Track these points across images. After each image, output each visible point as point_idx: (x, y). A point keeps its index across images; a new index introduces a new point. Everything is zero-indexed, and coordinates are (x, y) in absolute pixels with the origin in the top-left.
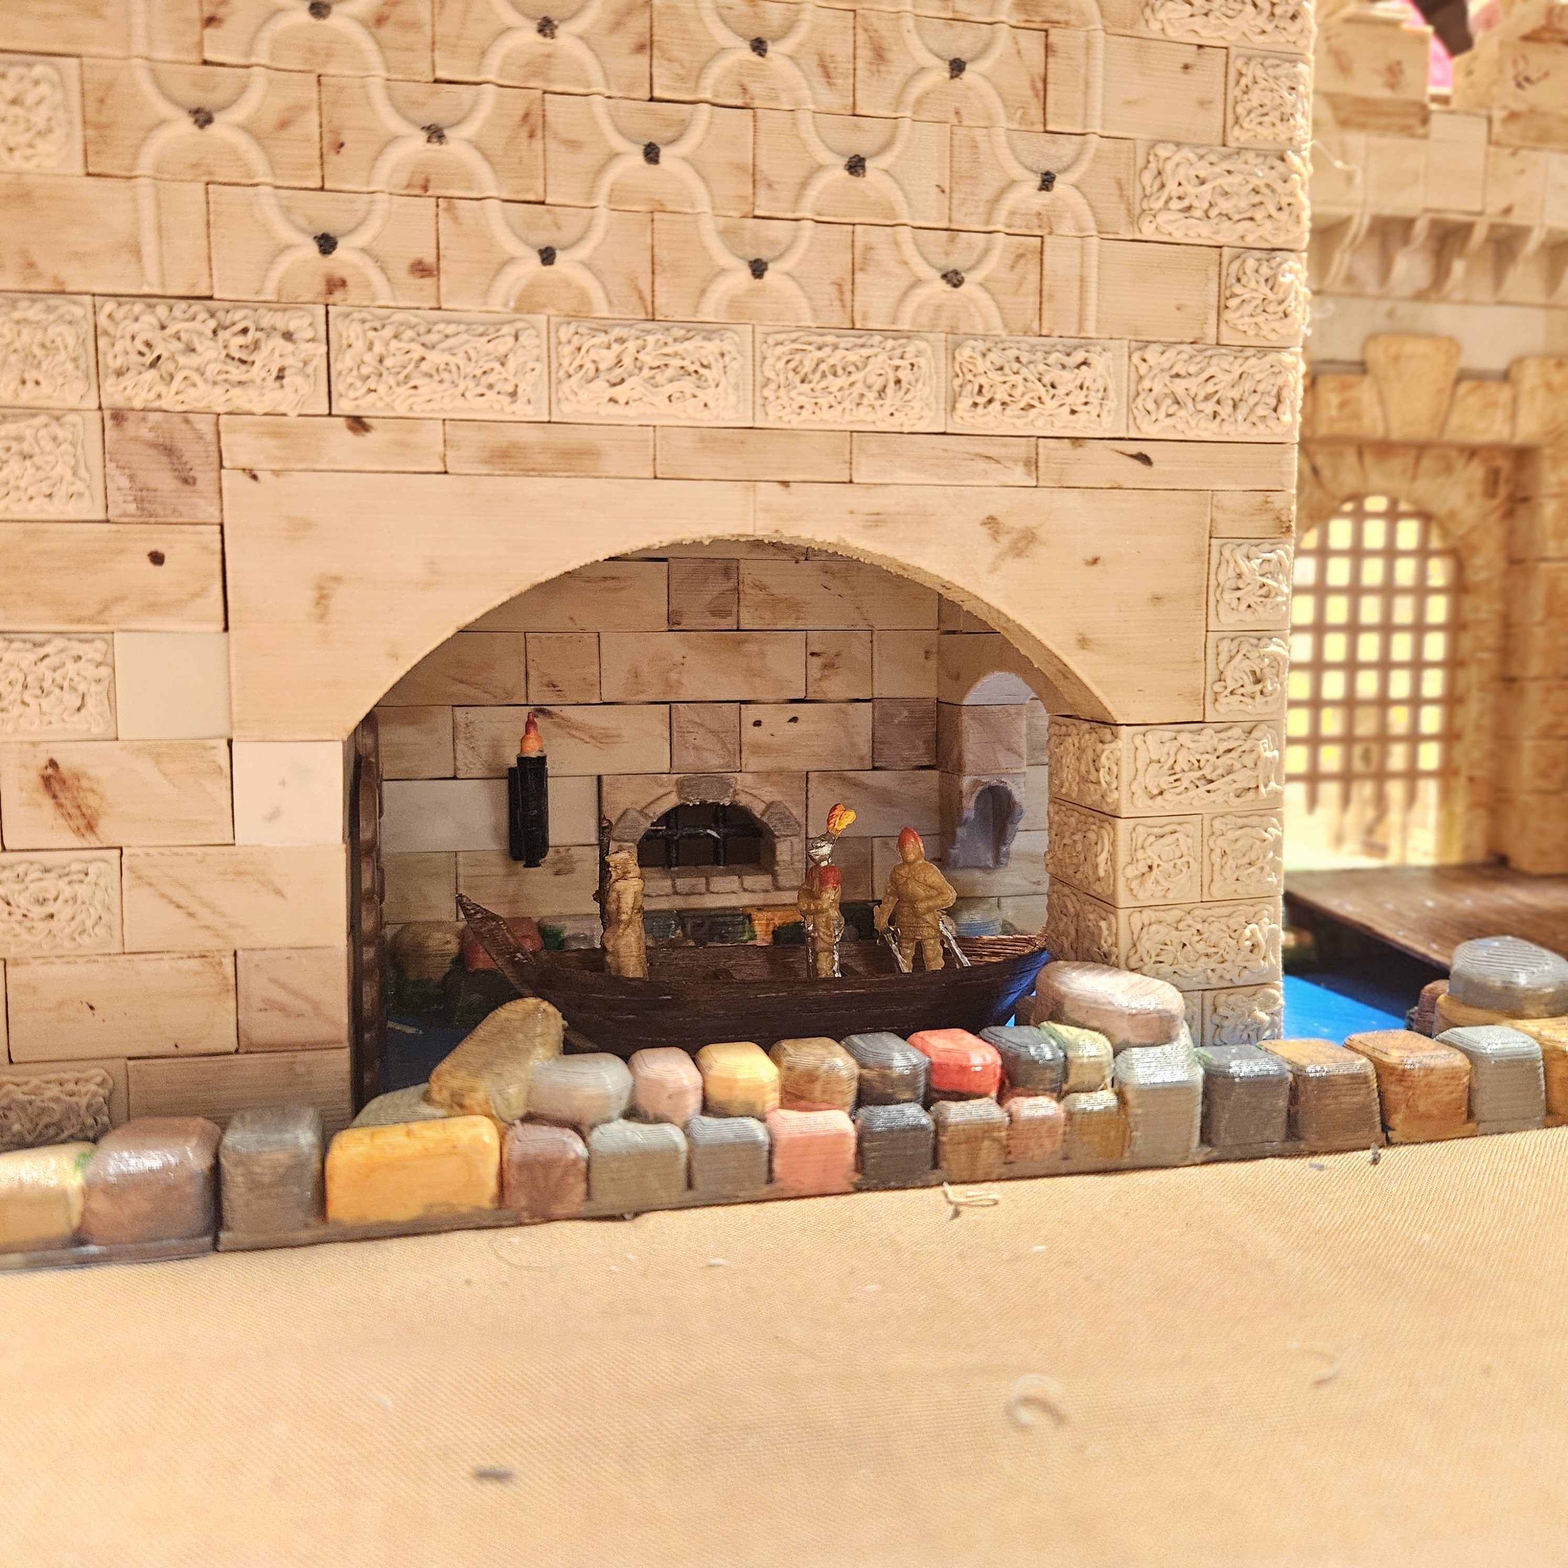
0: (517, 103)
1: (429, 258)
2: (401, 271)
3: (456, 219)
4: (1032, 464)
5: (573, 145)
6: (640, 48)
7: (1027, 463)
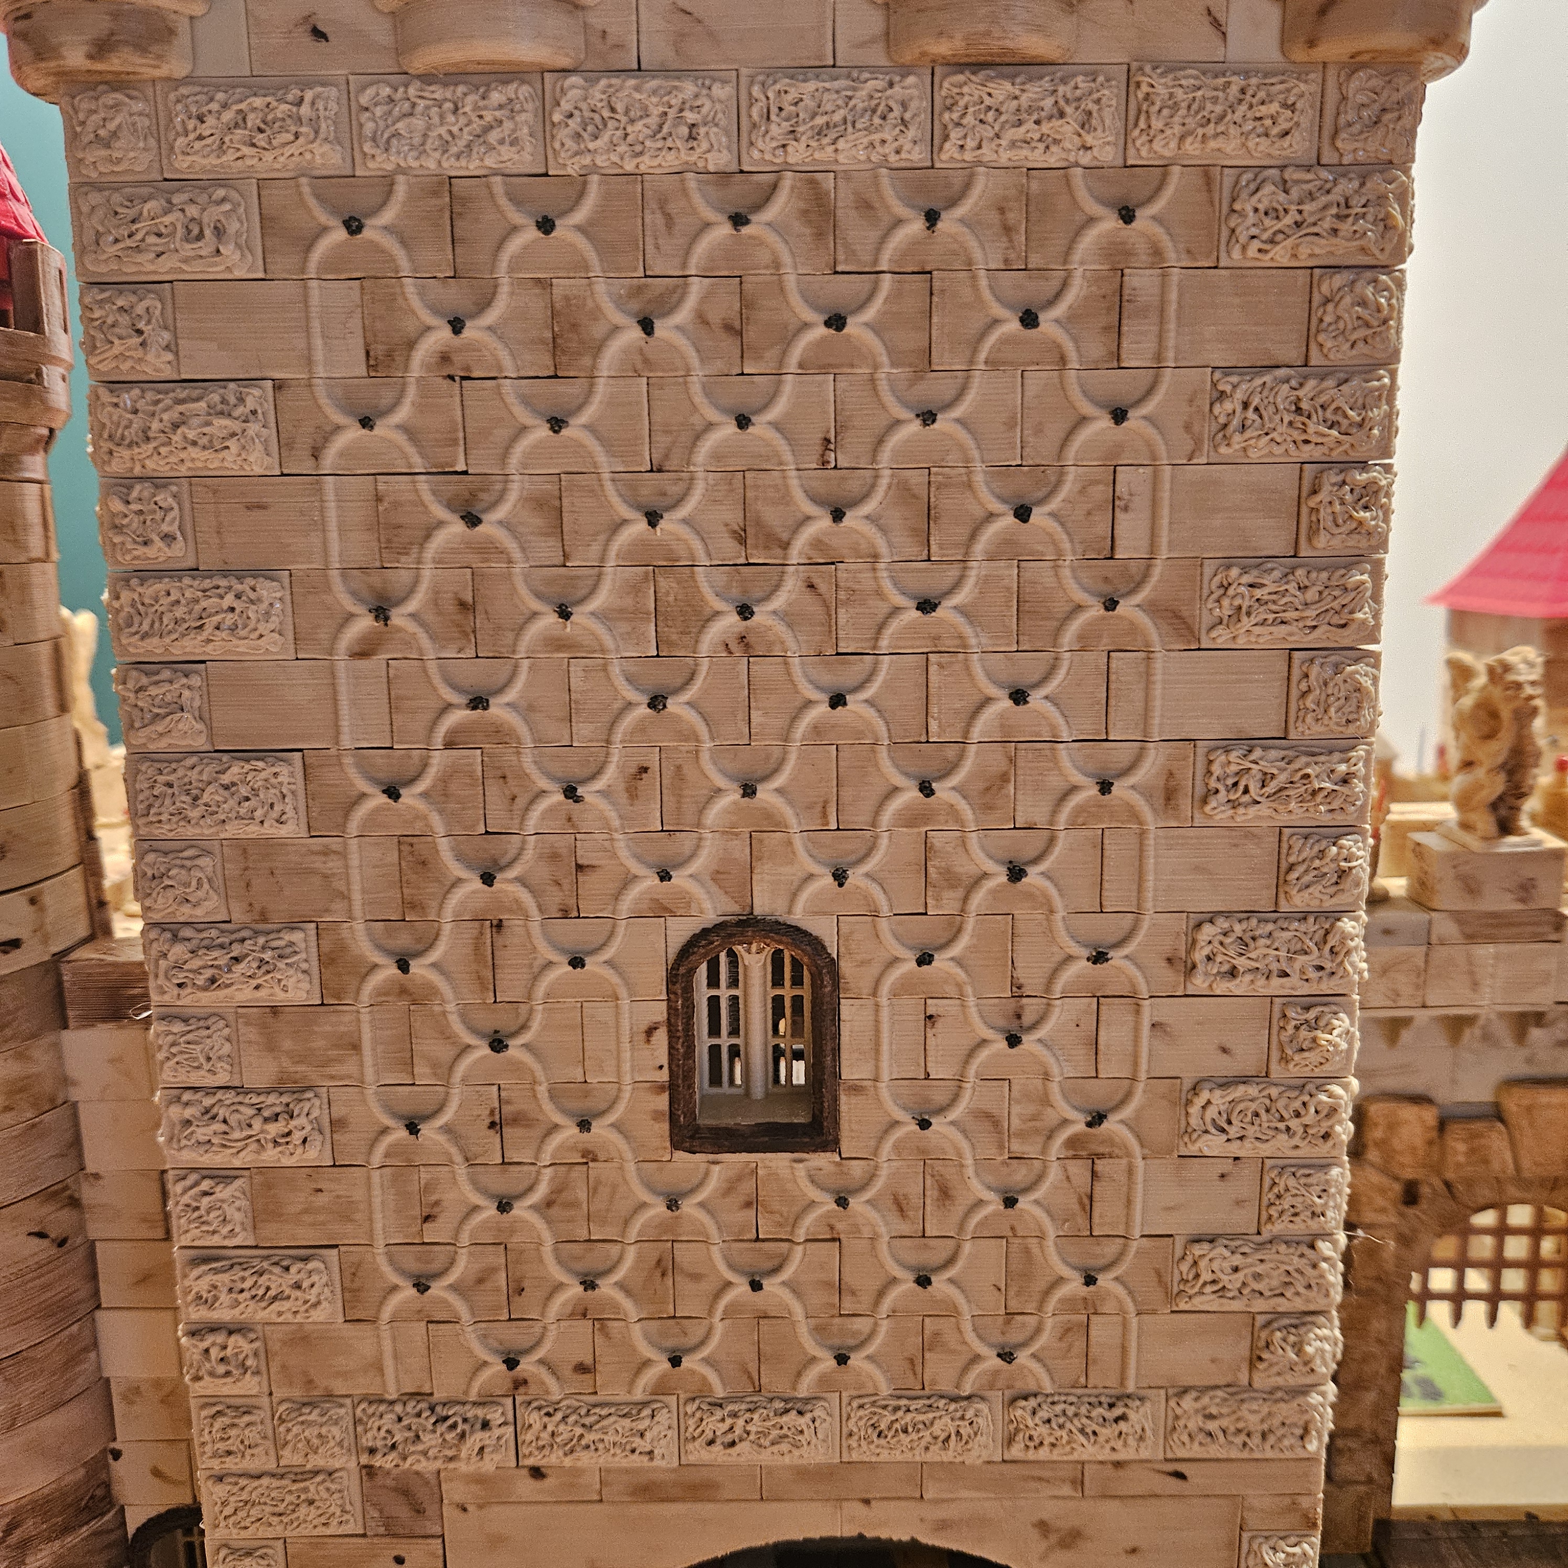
0: (653, 1252)
1: (588, 1360)
2: (567, 1372)
3: (607, 1336)
4: (1079, 1483)
5: (696, 1277)
6: (748, 1205)
7: (1073, 1482)
